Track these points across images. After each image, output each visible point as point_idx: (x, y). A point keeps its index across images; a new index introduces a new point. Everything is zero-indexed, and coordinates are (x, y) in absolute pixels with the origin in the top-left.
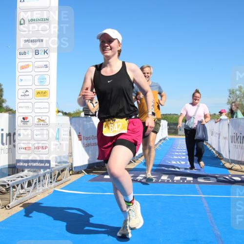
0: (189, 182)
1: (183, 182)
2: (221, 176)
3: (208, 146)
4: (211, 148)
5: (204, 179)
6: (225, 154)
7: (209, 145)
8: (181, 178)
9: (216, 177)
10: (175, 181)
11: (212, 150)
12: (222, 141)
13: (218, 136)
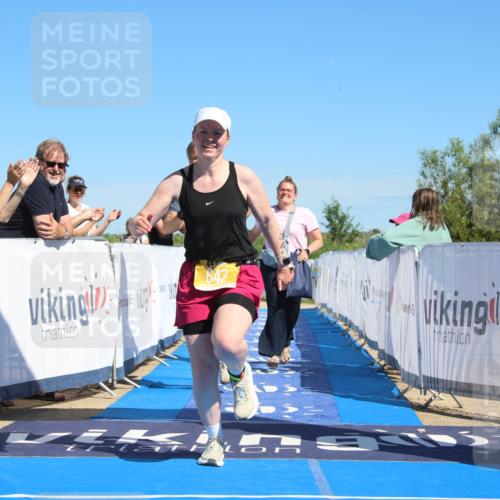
0: (288, 452)
1: (270, 454)
2: (393, 430)
3: (351, 333)
4: (361, 342)
5: (338, 441)
6: (408, 362)
7: (357, 329)
8: (262, 439)
9: (376, 436)
10: (243, 450)
11: (366, 347)
12: (398, 317)
13: (384, 302)
